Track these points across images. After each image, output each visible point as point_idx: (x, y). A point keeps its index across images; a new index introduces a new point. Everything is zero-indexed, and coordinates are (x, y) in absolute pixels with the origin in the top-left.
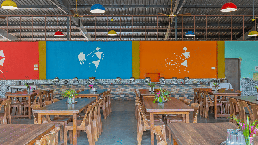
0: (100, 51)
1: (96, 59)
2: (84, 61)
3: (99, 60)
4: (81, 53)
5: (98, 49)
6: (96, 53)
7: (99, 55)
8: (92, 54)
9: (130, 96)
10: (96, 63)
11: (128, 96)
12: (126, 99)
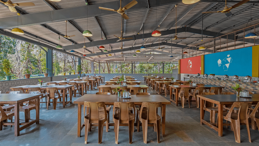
0: (229, 57)
1: (227, 62)
2: (221, 64)
3: (229, 63)
4: (219, 60)
5: (228, 56)
6: (227, 59)
7: (229, 60)
8: (225, 60)
9: (230, 89)
10: (227, 65)
11: (228, 89)
12: (227, 90)
